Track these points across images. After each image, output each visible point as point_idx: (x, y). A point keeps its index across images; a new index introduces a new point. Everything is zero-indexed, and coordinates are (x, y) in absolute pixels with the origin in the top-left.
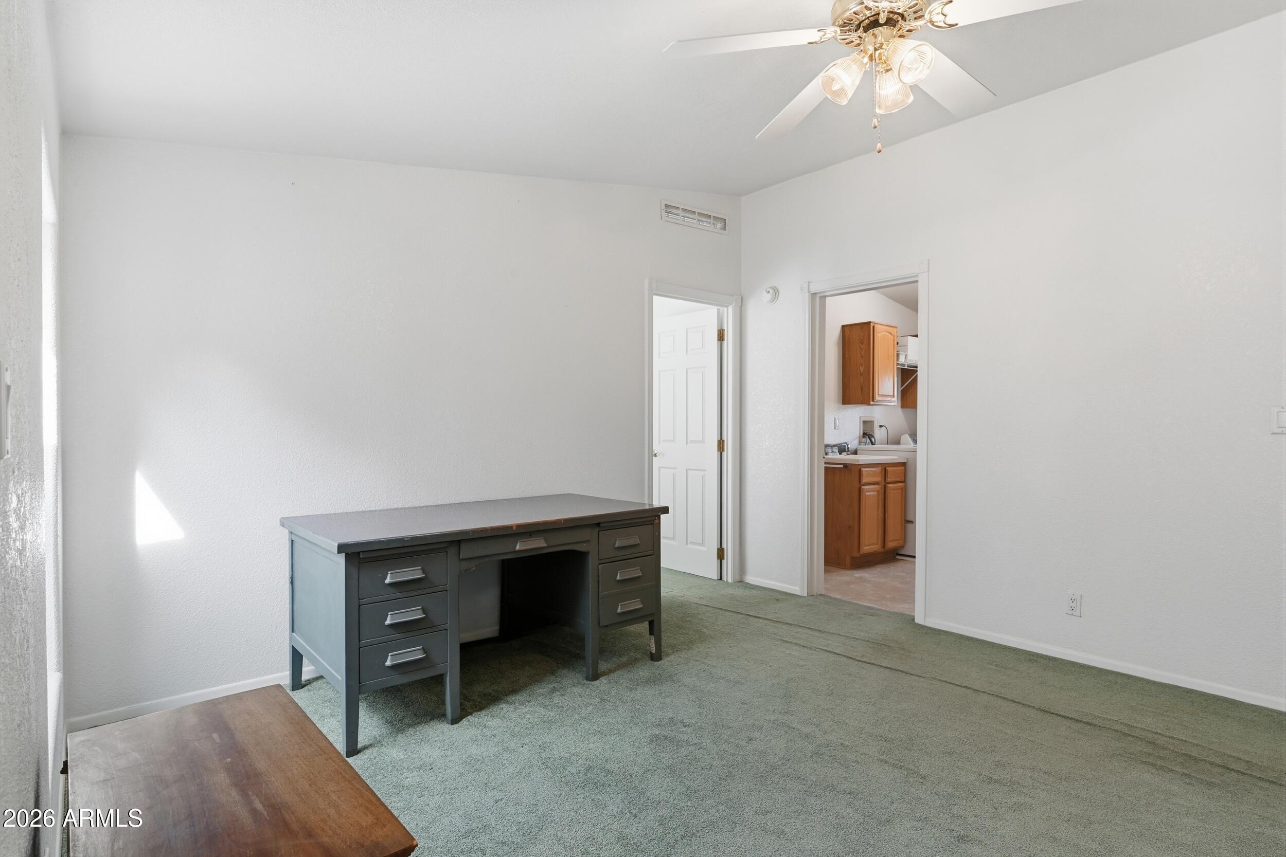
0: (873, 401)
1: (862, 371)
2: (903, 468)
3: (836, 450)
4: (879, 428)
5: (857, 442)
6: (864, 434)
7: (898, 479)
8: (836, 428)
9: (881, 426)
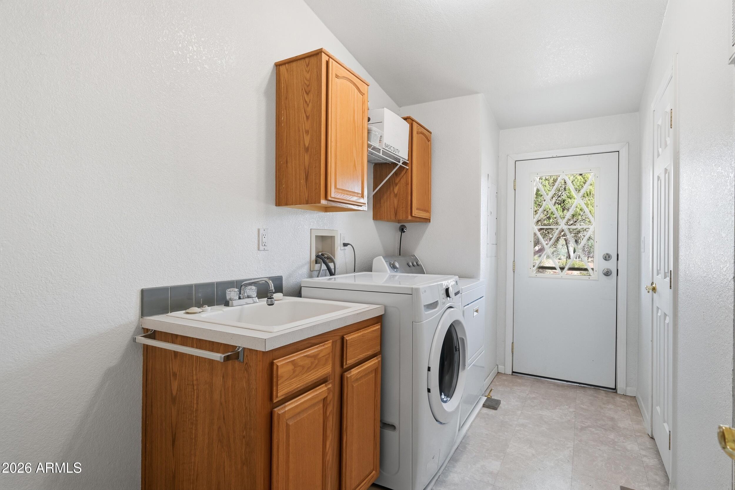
0: (326, 198)
1: (307, 145)
2: (378, 327)
3: (252, 291)
4: (343, 248)
5: (305, 270)
6: (317, 256)
7: (370, 353)
8: (262, 248)
9: (345, 245)
